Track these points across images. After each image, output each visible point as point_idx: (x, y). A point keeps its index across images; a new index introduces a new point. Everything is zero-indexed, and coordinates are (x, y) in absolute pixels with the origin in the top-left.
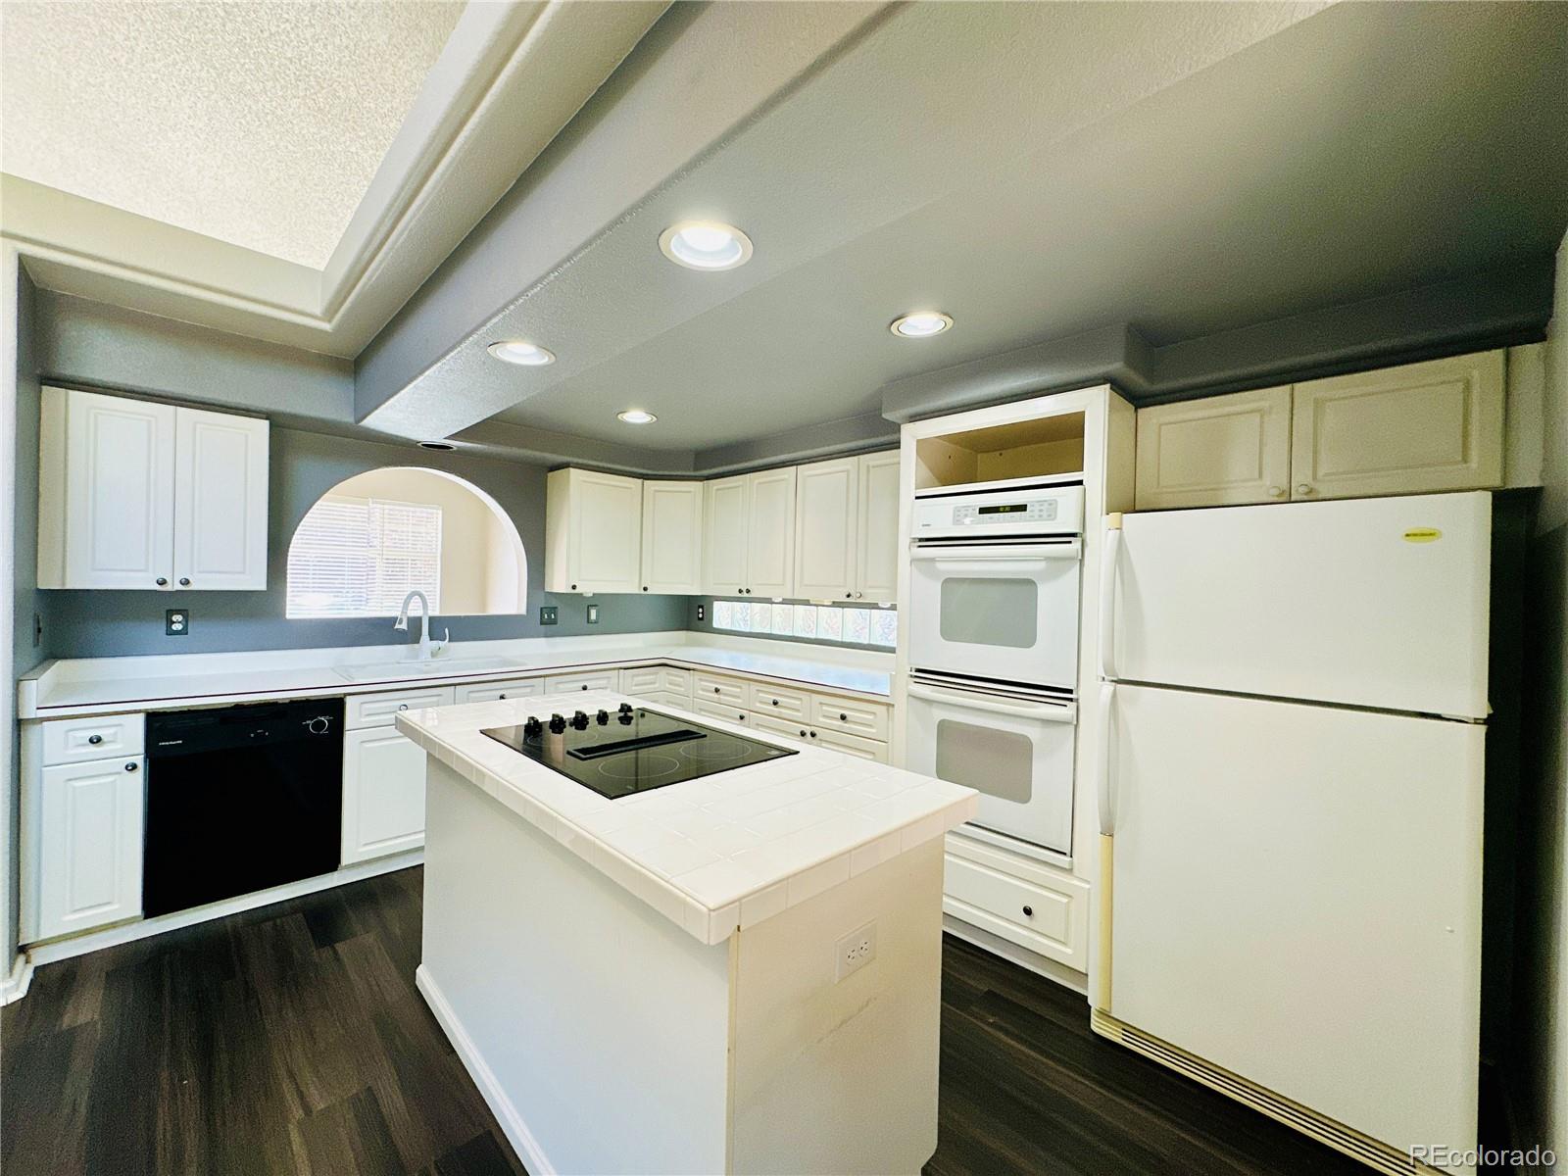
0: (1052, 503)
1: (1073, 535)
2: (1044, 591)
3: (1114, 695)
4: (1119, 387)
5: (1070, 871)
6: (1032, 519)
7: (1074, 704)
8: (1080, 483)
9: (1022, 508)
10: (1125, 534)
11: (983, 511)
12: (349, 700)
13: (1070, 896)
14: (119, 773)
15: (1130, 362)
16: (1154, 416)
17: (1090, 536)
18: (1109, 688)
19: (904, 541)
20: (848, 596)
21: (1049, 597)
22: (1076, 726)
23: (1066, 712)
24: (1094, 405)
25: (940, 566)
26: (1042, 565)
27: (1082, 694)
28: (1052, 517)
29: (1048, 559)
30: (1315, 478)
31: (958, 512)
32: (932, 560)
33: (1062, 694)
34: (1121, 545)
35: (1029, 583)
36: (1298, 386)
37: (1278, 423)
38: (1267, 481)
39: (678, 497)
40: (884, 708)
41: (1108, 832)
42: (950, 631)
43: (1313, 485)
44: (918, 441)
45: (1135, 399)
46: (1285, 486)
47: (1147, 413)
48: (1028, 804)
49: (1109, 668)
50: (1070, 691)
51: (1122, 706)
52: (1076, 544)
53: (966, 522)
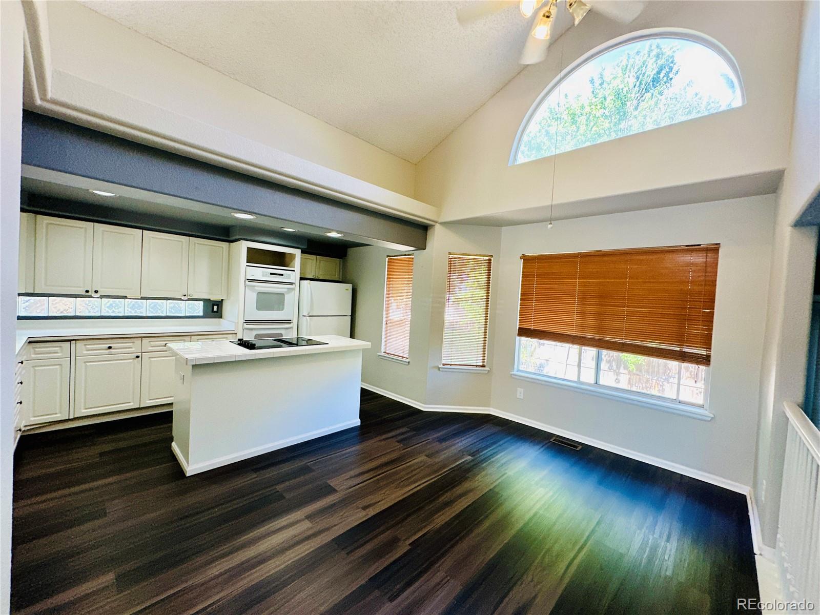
0: (290, 275)
1: (293, 283)
2: (287, 297)
6: (285, 278)
8: (294, 271)
9: (282, 275)
10: (302, 286)
11: (271, 274)
15: (303, 245)
17: (297, 284)
18: (307, 318)
19: (241, 279)
21: (287, 298)
22: (293, 328)
23: (290, 325)
24: (297, 252)
25: (256, 288)
26: (286, 290)
27: (294, 321)
28: (290, 278)
29: (288, 289)
31: (261, 272)
32: (254, 286)
35: (283, 294)
42: (258, 308)
49: (308, 314)
50: (291, 320)
52: (293, 286)
53: (266, 276)
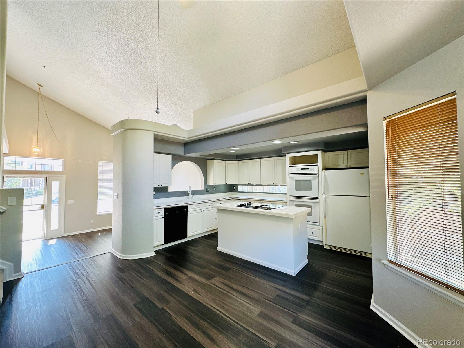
0: (313, 168)
1: (317, 173)
2: (312, 182)
3: (325, 197)
4: (323, 150)
5: (319, 225)
6: (310, 171)
7: (318, 199)
8: (317, 165)
9: (309, 169)
10: (325, 174)
11: (302, 169)
12: (188, 206)
13: (319, 229)
14: (161, 219)
15: (324, 147)
16: (328, 154)
17: (320, 173)
18: (324, 196)
19: (287, 174)
20: (273, 184)
22: (319, 203)
23: (317, 201)
24: (319, 153)
25: (294, 178)
26: (312, 178)
27: (320, 198)
28: (314, 170)
29: (313, 177)
30: (351, 164)
31: (296, 169)
32: (293, 177)
33: (316, 198)
34: (325, 175)
35: (310, 180)
36: (348, 151)
37: (346, 156)
38: (345, 164)
39: (232, 165)
40: (284, 203)
41: (325, 217)
42: (297, 189)
43: (351, 165)
44: (289, 157)
45: (324, 151)
46: (347, 165)
47: (326, 153)
48: (312, 216)
49: (324, 193)
50: (318, 197)
51: (327, 199)
52: (317, 175)
53: (299, 171)
